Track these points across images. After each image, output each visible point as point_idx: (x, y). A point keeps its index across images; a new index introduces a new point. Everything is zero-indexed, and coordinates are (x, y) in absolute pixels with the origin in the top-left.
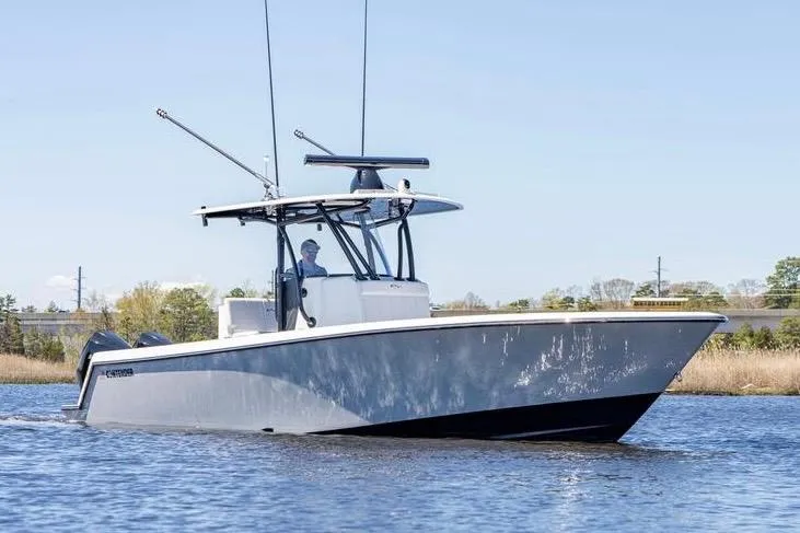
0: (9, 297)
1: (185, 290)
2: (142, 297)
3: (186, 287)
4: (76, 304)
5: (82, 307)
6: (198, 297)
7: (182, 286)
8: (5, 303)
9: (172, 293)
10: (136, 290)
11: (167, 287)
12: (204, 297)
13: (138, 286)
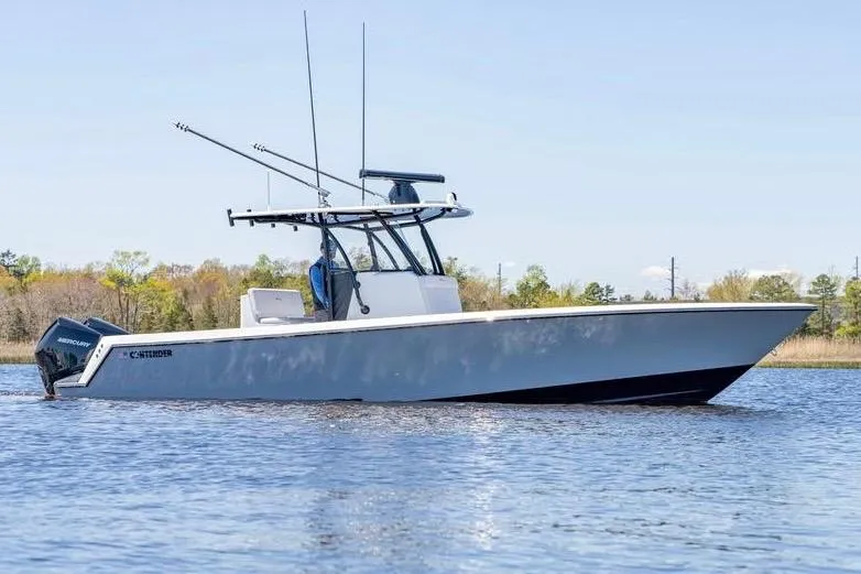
0: (608, 287)
1: (773, 277)
2: (732, 286)
3: (775, 273)
4: (670, 292)
5: (676, 294)
6: (785, 284)
7: (769, 274)
8: (604, 293)
9: (760, 280)
10: (726, 278)
11: (755, 274)
12: (791, 283)
13: (728, 275)
